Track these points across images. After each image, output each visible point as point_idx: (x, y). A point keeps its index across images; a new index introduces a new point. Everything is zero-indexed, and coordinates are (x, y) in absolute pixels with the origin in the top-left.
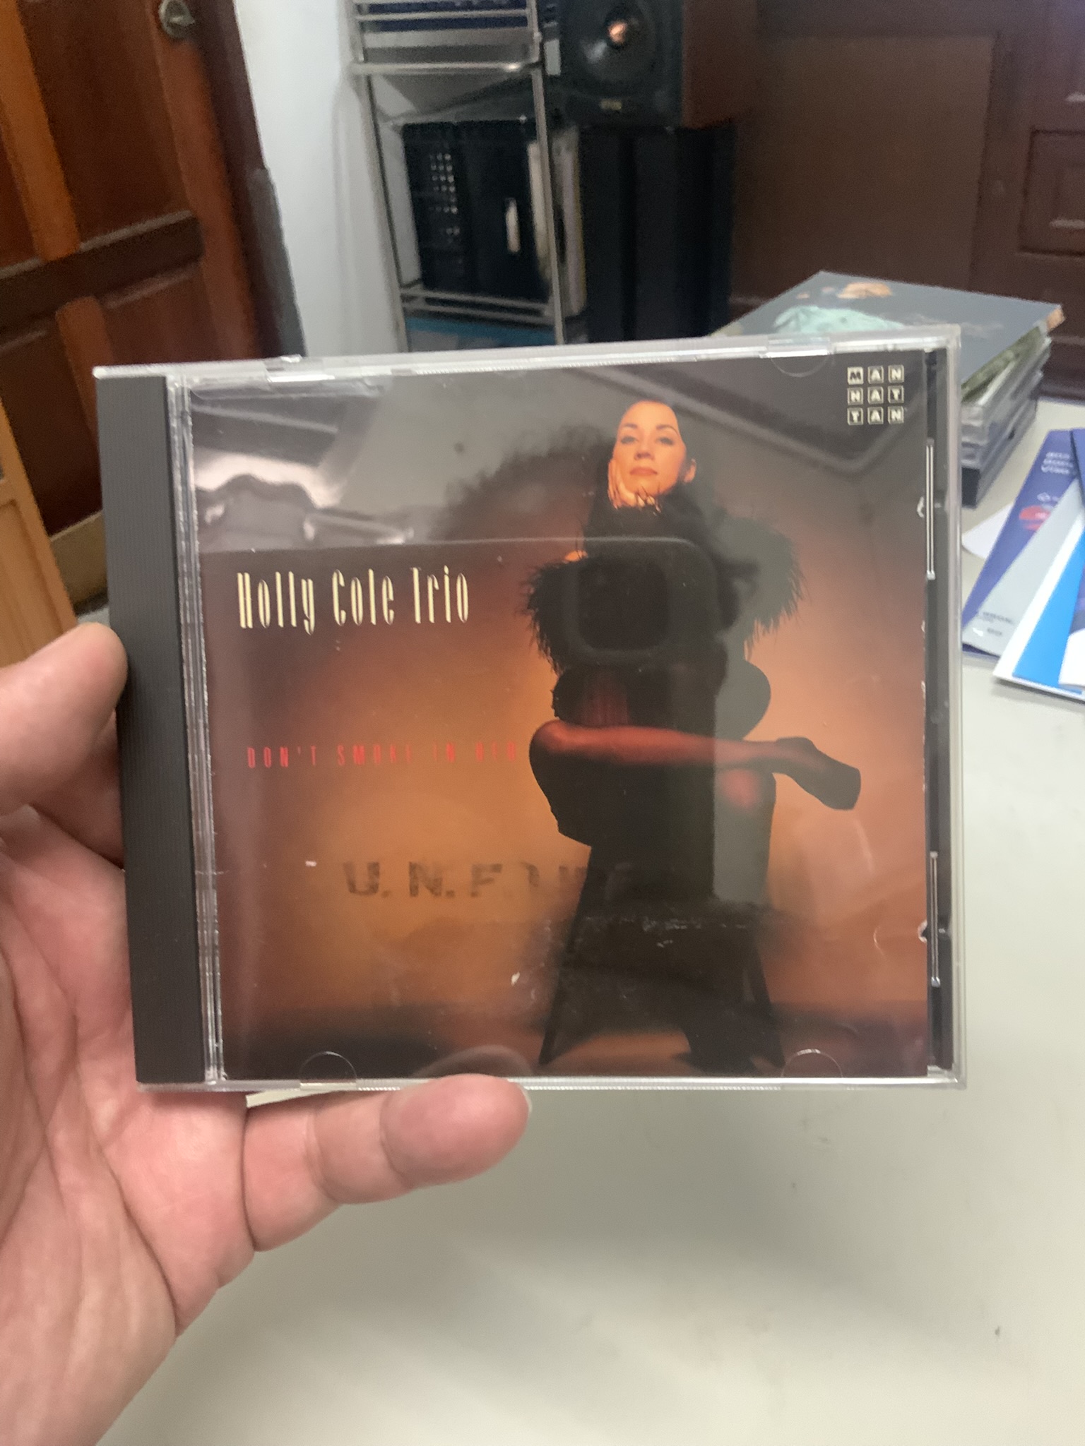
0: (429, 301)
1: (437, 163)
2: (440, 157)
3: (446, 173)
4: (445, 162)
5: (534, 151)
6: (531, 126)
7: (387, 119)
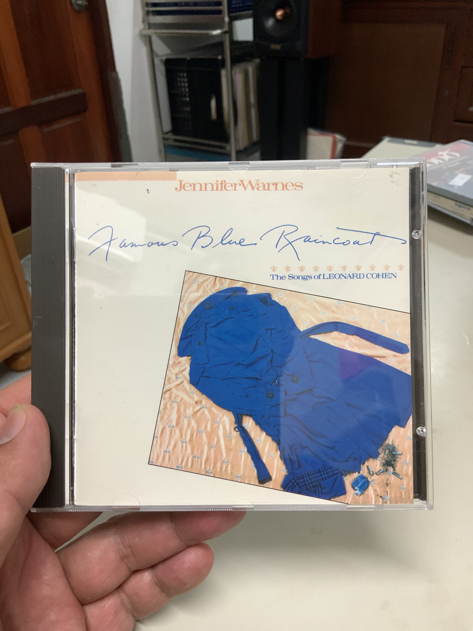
0: (176, 140)
1: (180, 77)
2: (182, 75)
4: (184, 77)
6: (224, 61)
7: (158, 56)
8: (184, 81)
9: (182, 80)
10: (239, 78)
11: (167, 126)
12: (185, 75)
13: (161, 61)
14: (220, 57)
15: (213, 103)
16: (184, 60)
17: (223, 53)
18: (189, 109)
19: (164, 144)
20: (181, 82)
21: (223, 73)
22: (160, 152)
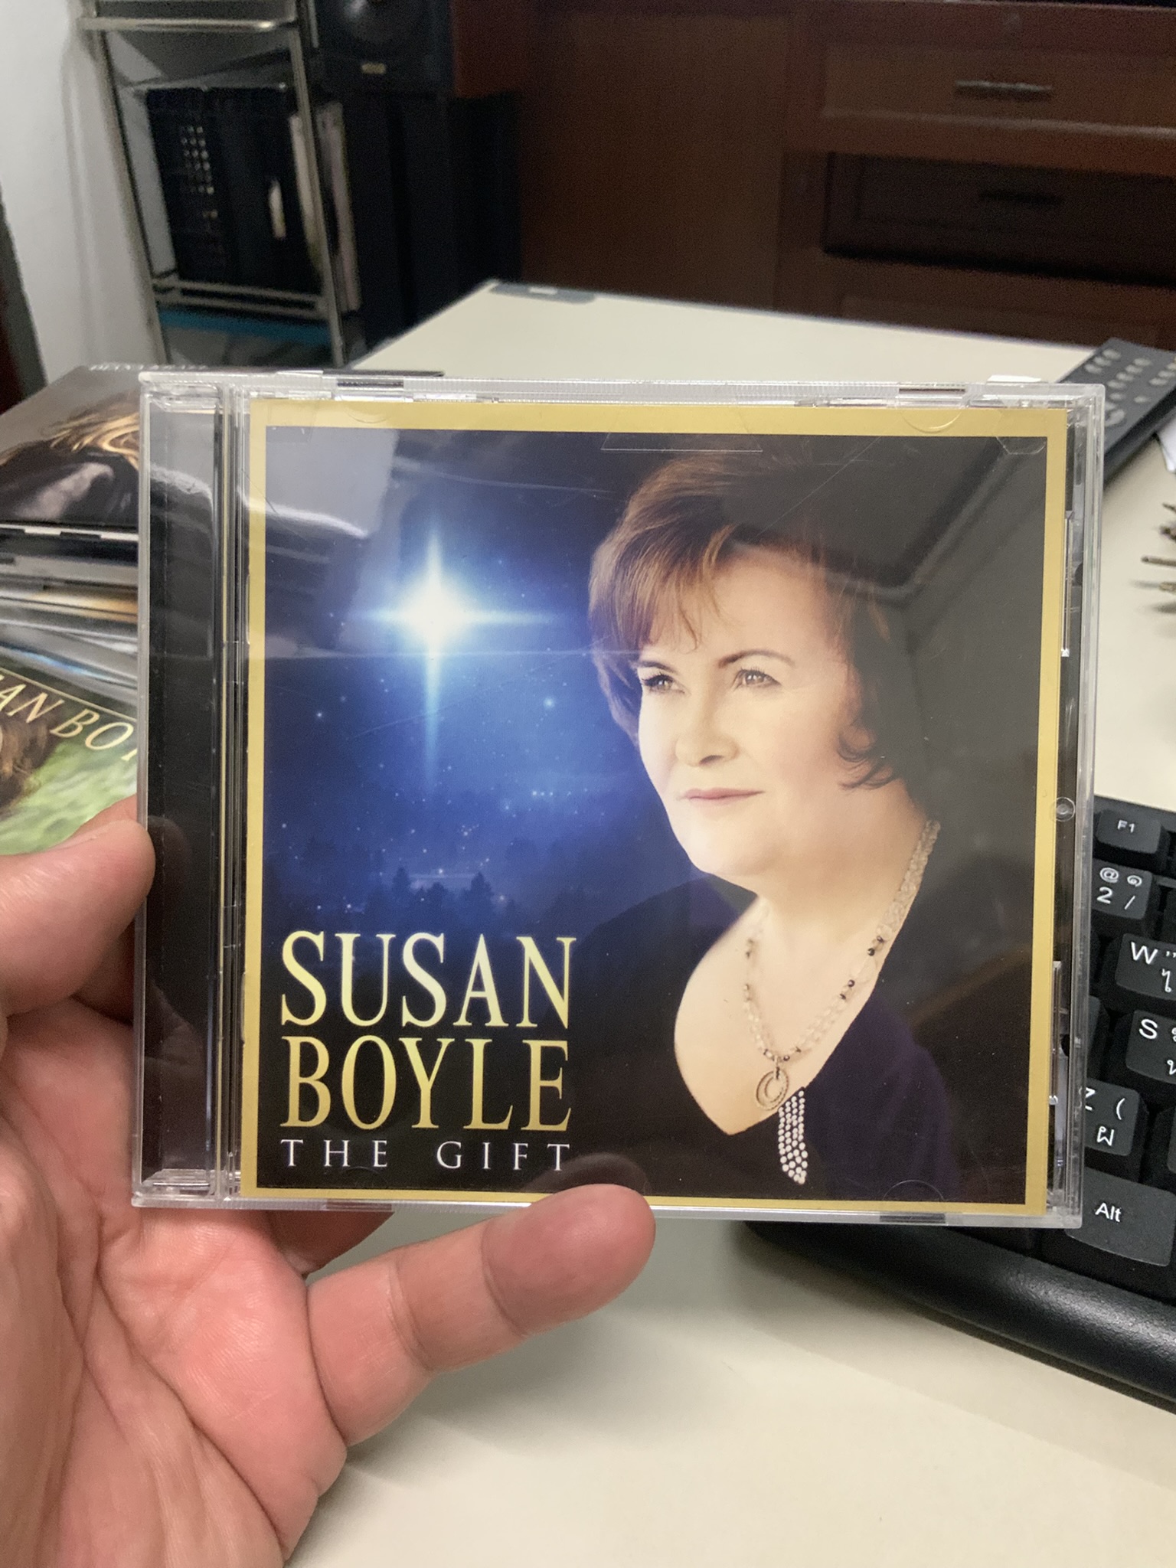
0: (186, 292)
1: (188, 136)
2: (191, 129)
3: (200, 149)
4: (197, 136)
5: (297, 124)
6: (291, 95)
7: (128, 84)
8: (198, 146)
9: (193, 142)
10: (334, 137)
11: (164, 258)
12: (200, 130)
13: (137, 95)
14: (282, 86)
15: (275, 198)
16: (194, 92)
17: (289, 77)
18: (214, 214)
19: (158, 303)
20: (191, 148)
21: (296, 123)
22: (150, 322)
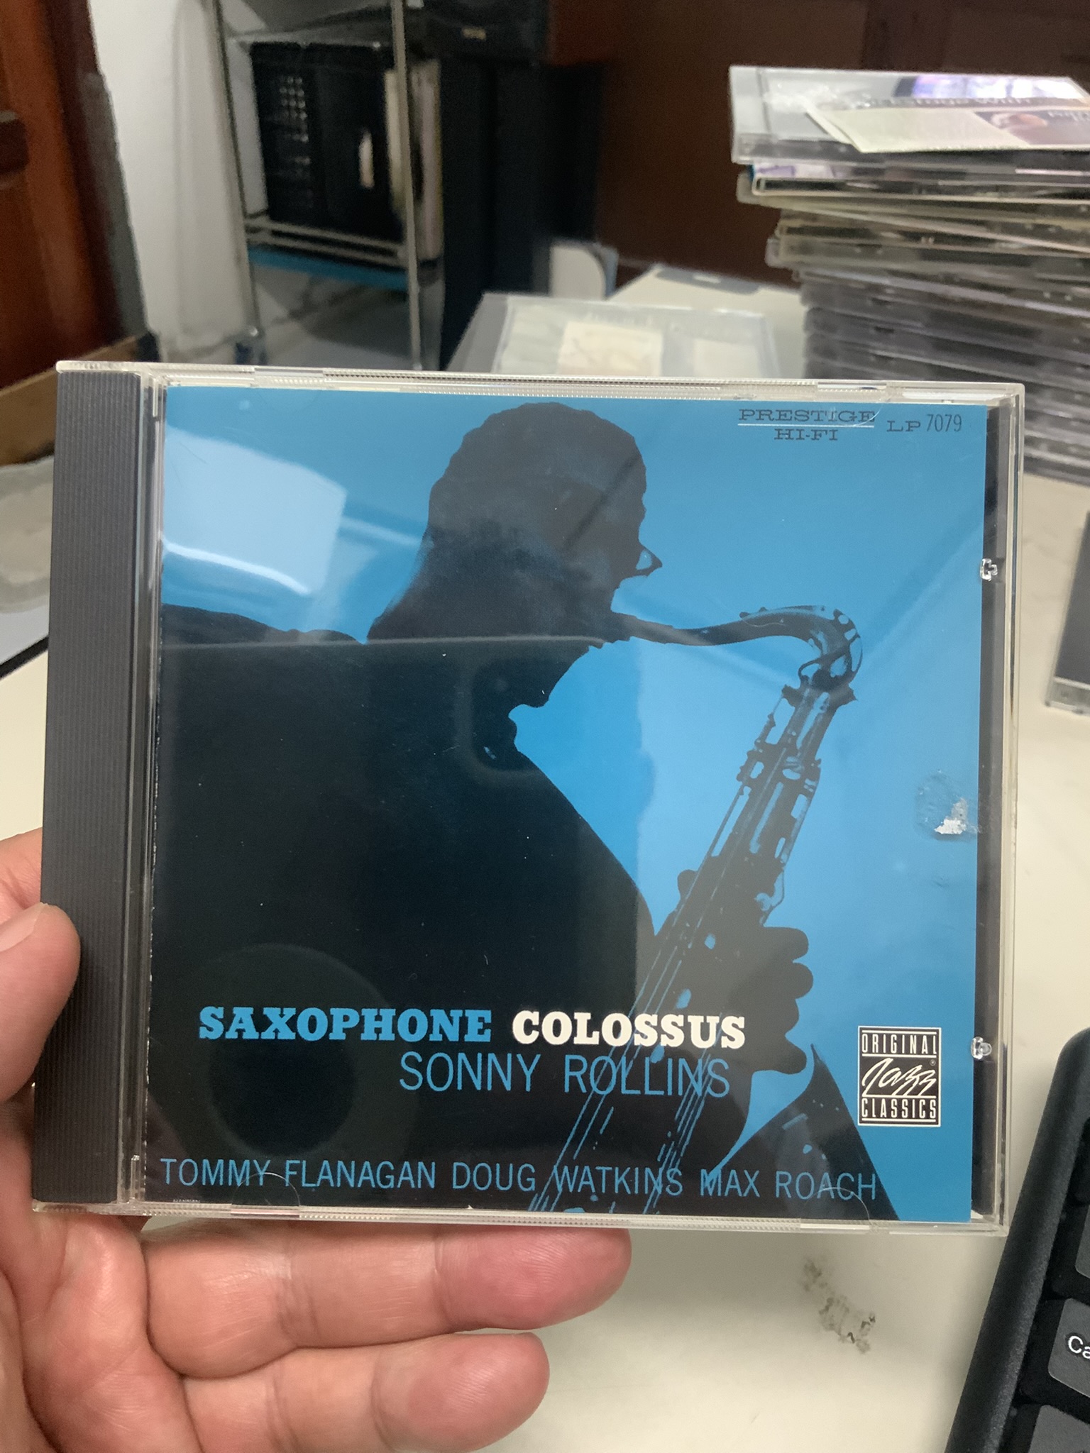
0: (276, 234)
1: (288, 86)
2: (291, 80)
3: (298, 99)
5: (393, 83)
6: (388, 53)
7: (234, 34)
8: (296, 96)
9: (292, 92)
10: (428, 94)
11: (257, 198)
12: (300, 81)
13: (242, 45)
14: (380, 45)
15: (366, 150)
16: (294, 48)
17: (387, 34)
18: (307, 161)
19: (249, 242)
20: (288, 97)
21: (390, 80)
22: (238, 259)
